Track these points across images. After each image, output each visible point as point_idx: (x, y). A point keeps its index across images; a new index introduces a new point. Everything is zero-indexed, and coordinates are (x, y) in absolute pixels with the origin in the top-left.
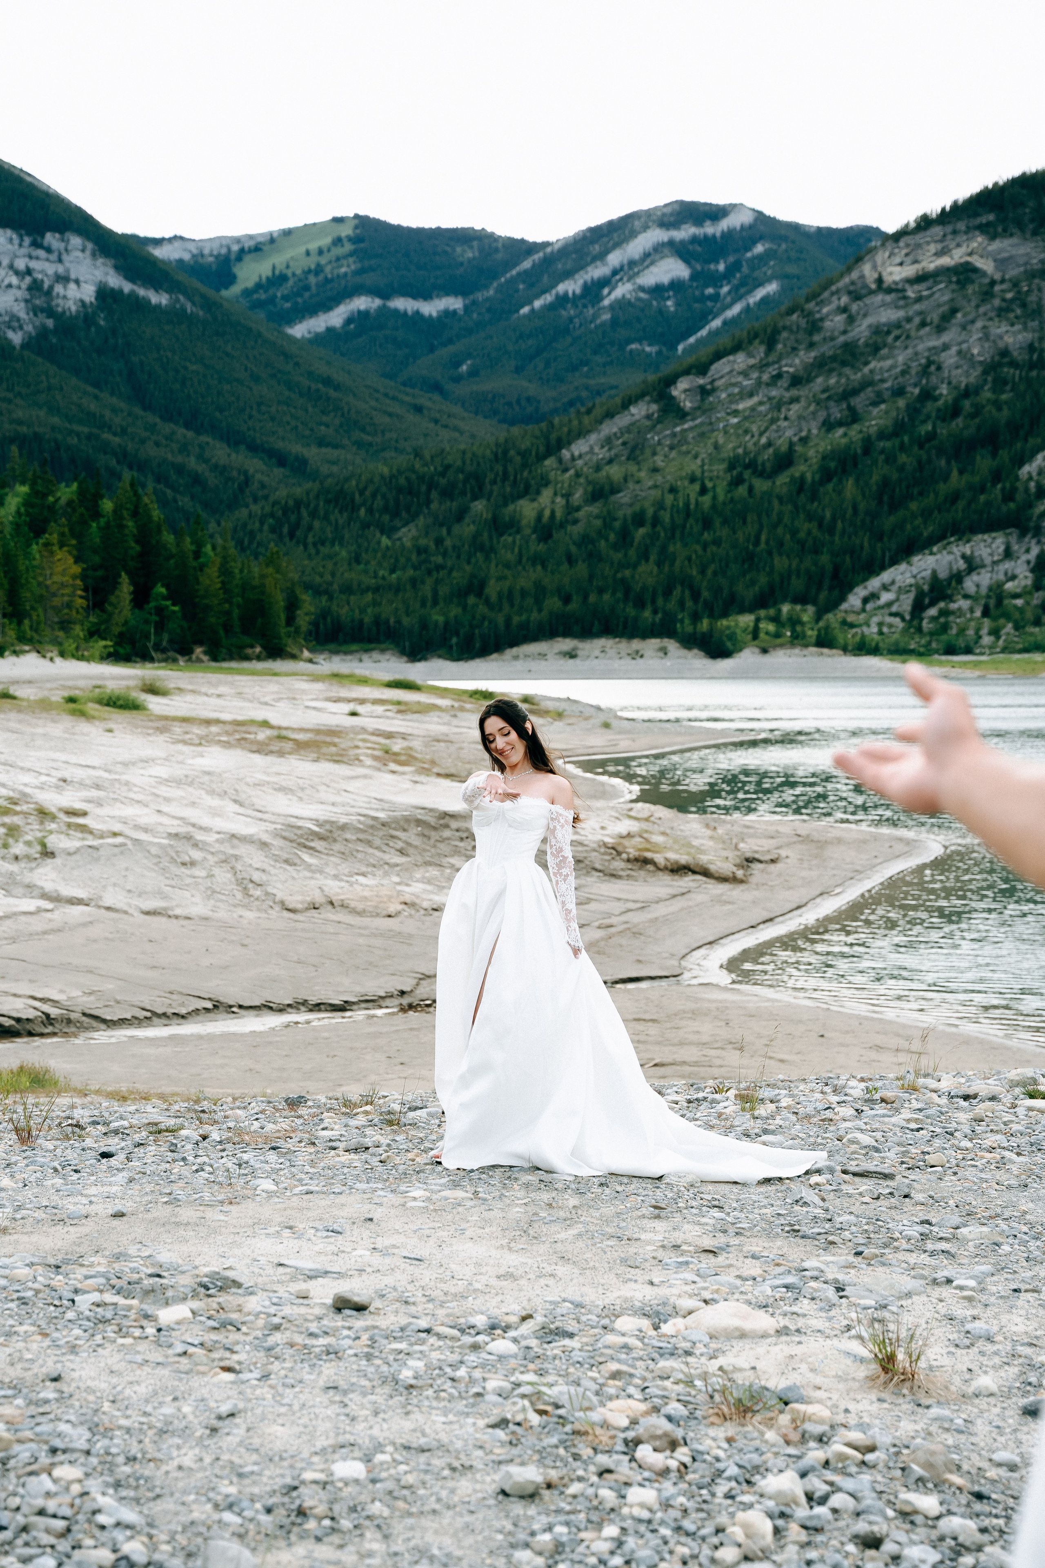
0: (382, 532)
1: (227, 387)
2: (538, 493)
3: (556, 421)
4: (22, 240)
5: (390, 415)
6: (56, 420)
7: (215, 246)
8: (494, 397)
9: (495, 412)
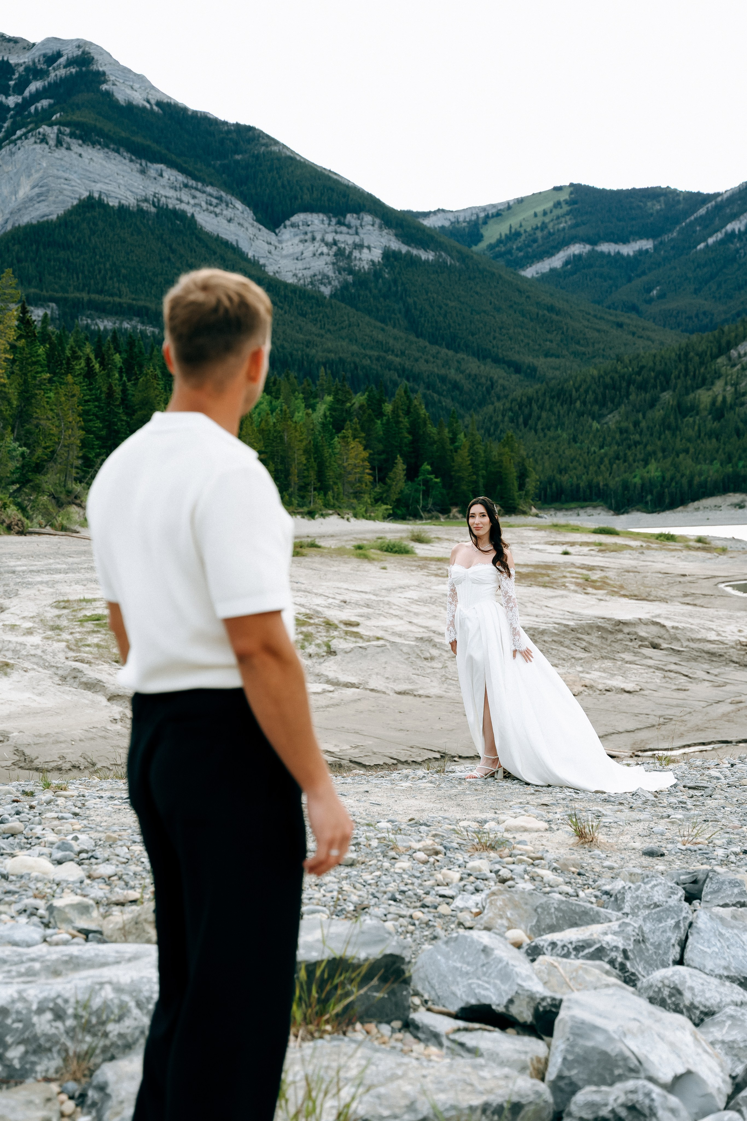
0: (593, 419)
1: (477, 317)
2: (713, 383)
3: (726, 328)
4: (330, 221)
5: (598, 331)
6: (354, 348)
7: (468, 214)
8: (678, 313)
9: (679, 325)
